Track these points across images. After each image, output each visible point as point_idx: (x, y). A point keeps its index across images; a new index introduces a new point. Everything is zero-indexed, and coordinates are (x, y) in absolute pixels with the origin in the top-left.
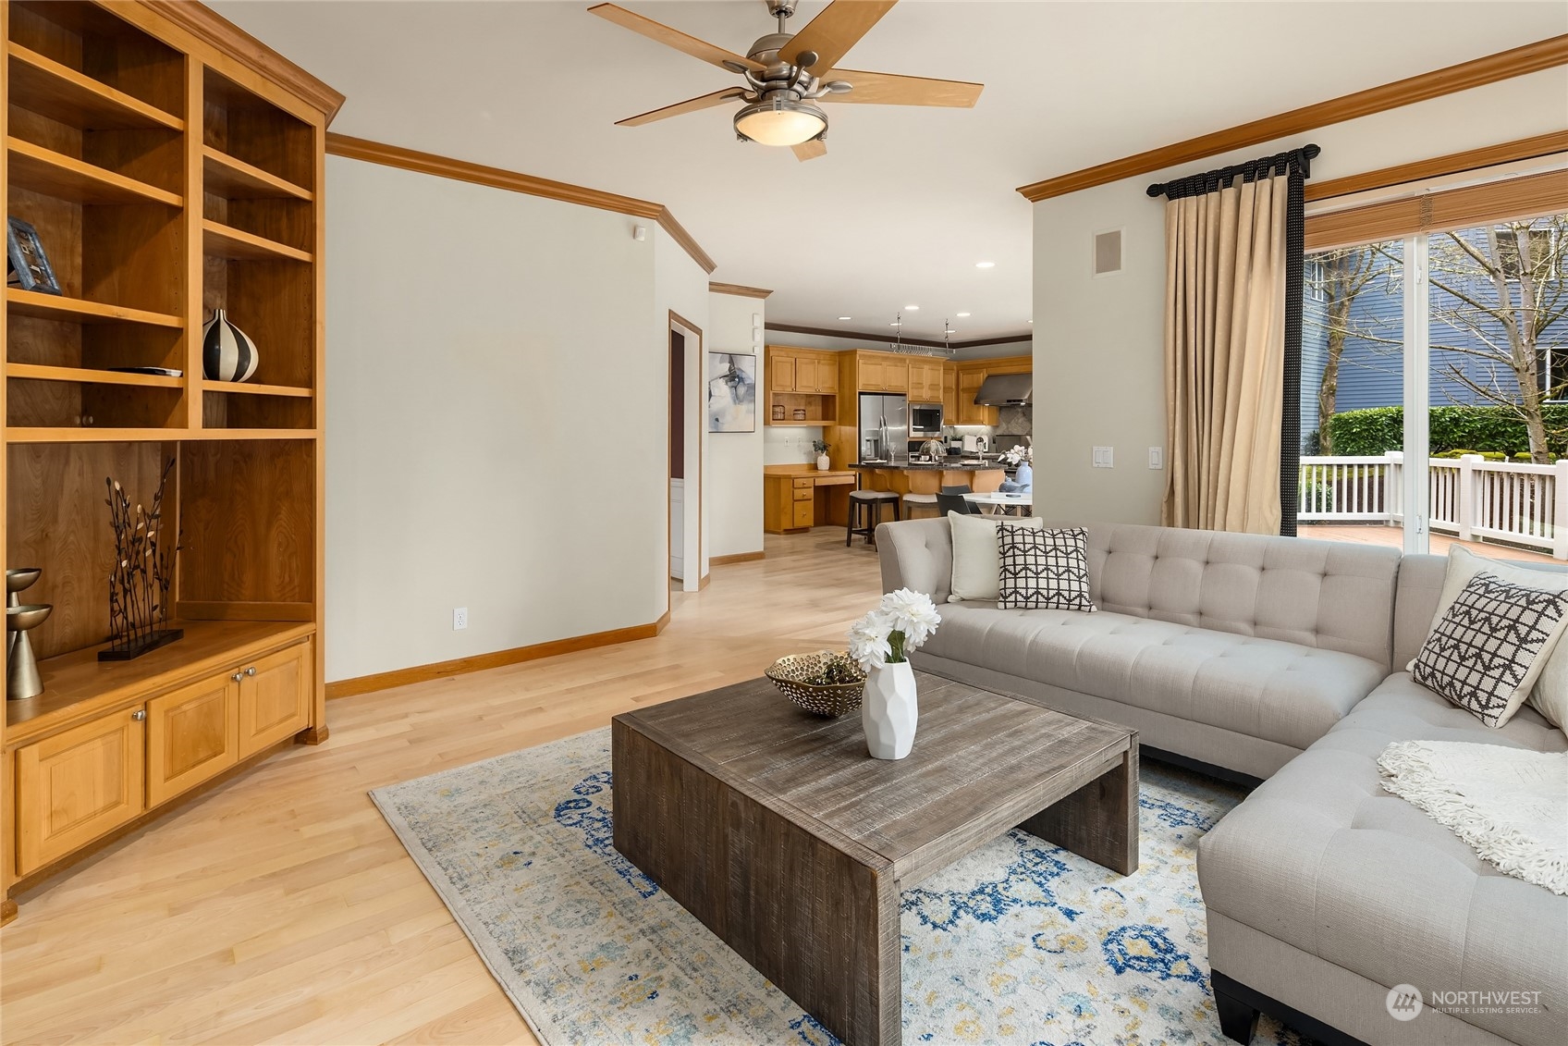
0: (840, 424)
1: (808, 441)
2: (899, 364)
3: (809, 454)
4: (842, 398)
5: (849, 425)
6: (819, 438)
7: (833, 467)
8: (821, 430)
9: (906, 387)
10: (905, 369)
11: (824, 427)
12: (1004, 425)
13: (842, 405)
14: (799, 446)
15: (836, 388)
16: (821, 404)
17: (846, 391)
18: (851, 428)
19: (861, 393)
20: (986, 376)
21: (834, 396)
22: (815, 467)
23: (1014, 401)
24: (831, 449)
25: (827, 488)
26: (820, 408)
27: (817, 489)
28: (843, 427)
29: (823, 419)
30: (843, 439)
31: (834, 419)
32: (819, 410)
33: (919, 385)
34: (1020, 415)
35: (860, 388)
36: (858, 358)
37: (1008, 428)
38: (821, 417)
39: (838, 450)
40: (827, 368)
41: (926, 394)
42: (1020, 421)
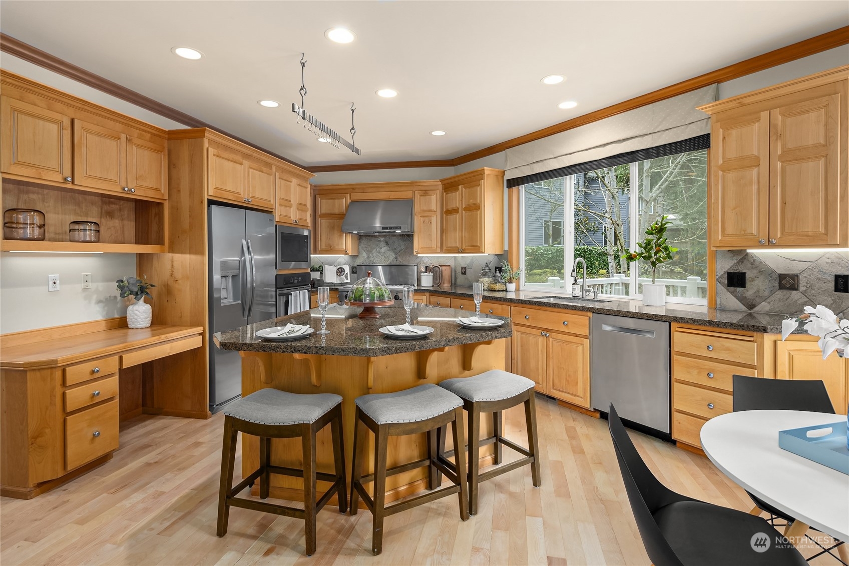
0: (172, 250)
1: (107, 280)
2: (264, 169)
3: (108, 301)
4: (175, 210)
5: (190, 253)
6: (130, 273)
7: (159, 321)
8: (134, 261)
9: (272, 202)
10: (272, 177)
11: (140, 256)
12: (364, 255)
13: (175, 219)
14: (85, 289)
15: (164, 190)
16: (133, 216)
17: (185, 200)
18: (193, 257)
19: (211, 202)
20: (349, 201)
21: (159, 205)
22: (121, 324)
23: (391, 228)
24: (154, 292)
25: (147, 368)
26: (133, 224)
27: (125, 374)
28: (177, 257)
29: (137, 242)
30: (178, 275)
31: (160, 242)
32: (130, 227)
33: (286, 203)
34: (383, 244)
35: (210, 190)
36: (206, 145)
37: (368, 257)
38: (133, 239)
39: (168, 291)
40: (146, 153)
41: (294, 215)
42: (383, 250)
